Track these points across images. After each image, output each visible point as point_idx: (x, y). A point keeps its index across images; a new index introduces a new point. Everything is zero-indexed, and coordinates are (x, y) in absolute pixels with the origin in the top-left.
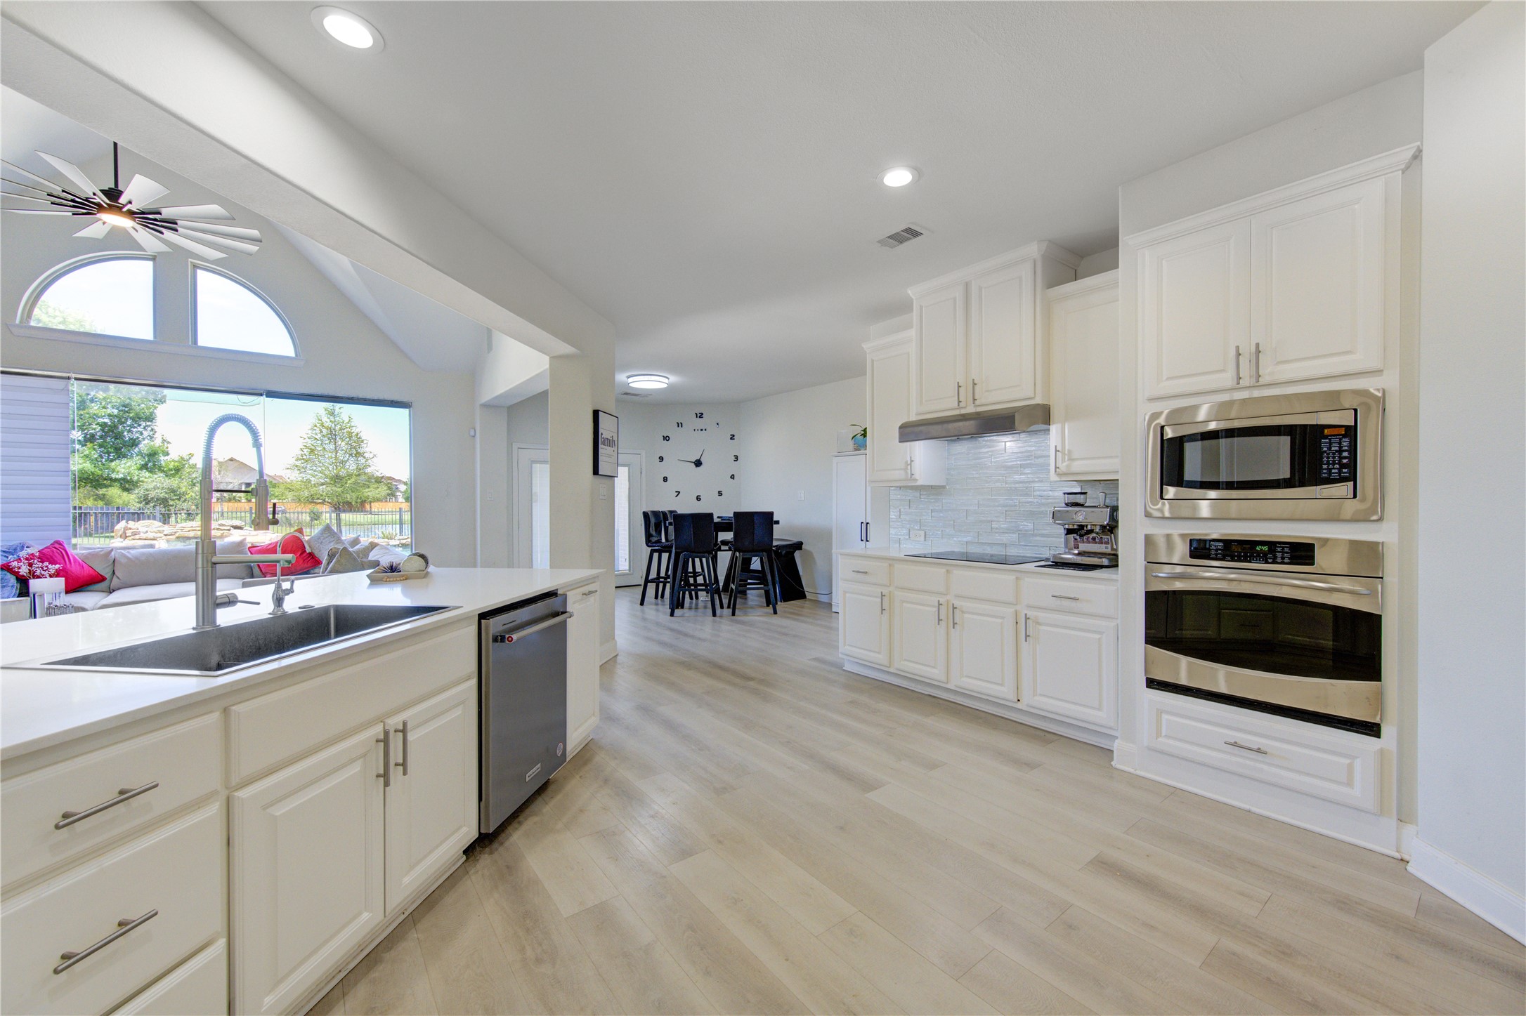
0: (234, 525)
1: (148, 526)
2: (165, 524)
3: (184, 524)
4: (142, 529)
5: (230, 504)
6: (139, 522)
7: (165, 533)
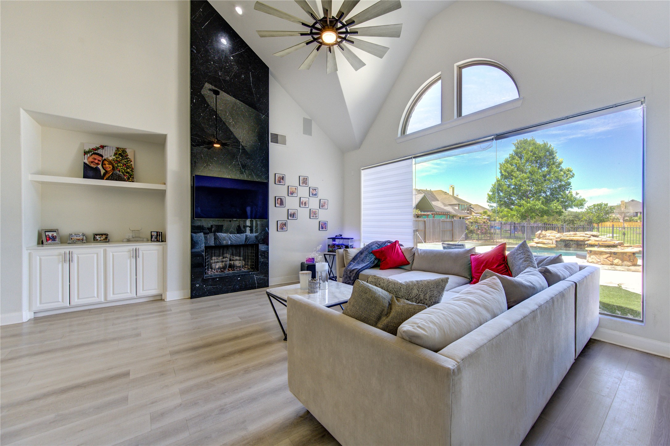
0: (593, 234)
1: (551, 233)
2: (558, 233)
3: (566, 233)
4: (548, 235)
5: (630, 223)
6: (547, 232)
7: (556, 237)
